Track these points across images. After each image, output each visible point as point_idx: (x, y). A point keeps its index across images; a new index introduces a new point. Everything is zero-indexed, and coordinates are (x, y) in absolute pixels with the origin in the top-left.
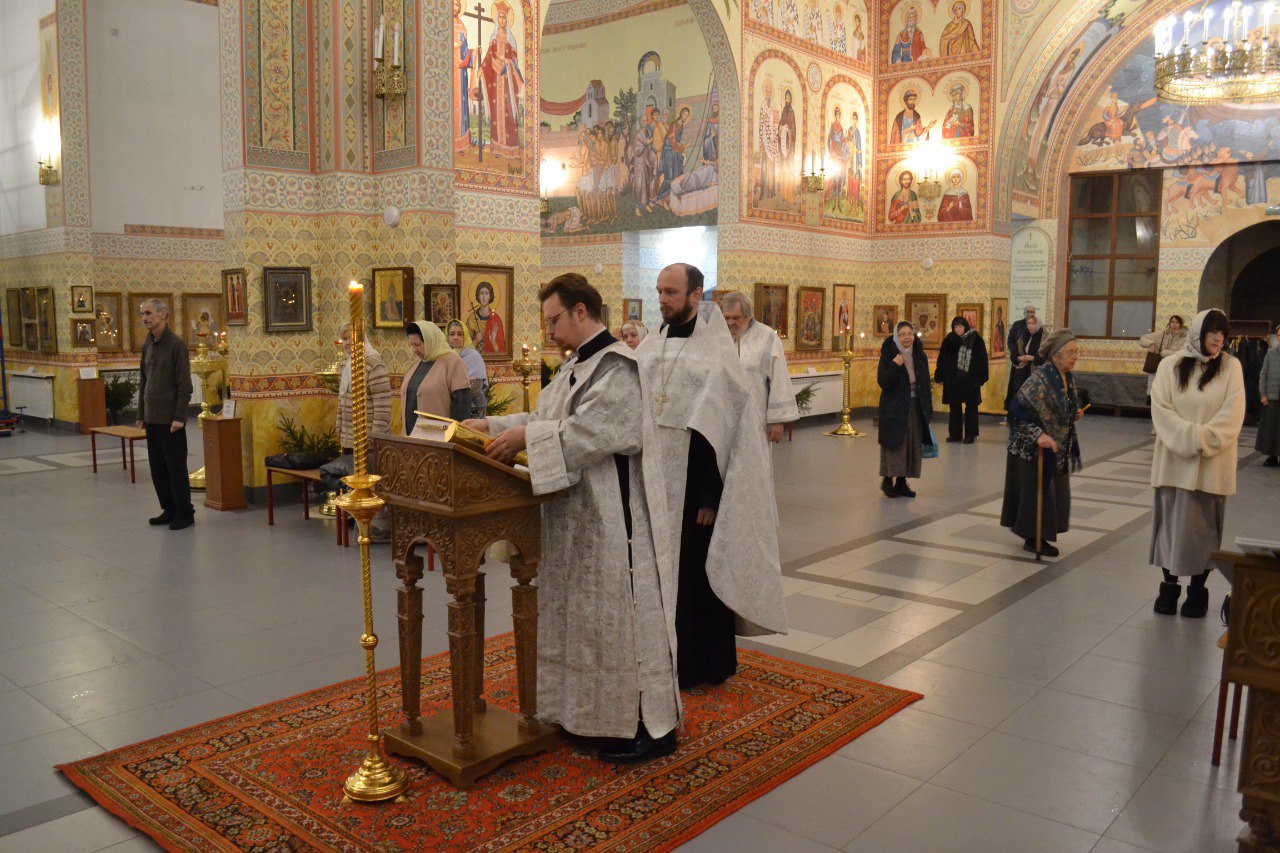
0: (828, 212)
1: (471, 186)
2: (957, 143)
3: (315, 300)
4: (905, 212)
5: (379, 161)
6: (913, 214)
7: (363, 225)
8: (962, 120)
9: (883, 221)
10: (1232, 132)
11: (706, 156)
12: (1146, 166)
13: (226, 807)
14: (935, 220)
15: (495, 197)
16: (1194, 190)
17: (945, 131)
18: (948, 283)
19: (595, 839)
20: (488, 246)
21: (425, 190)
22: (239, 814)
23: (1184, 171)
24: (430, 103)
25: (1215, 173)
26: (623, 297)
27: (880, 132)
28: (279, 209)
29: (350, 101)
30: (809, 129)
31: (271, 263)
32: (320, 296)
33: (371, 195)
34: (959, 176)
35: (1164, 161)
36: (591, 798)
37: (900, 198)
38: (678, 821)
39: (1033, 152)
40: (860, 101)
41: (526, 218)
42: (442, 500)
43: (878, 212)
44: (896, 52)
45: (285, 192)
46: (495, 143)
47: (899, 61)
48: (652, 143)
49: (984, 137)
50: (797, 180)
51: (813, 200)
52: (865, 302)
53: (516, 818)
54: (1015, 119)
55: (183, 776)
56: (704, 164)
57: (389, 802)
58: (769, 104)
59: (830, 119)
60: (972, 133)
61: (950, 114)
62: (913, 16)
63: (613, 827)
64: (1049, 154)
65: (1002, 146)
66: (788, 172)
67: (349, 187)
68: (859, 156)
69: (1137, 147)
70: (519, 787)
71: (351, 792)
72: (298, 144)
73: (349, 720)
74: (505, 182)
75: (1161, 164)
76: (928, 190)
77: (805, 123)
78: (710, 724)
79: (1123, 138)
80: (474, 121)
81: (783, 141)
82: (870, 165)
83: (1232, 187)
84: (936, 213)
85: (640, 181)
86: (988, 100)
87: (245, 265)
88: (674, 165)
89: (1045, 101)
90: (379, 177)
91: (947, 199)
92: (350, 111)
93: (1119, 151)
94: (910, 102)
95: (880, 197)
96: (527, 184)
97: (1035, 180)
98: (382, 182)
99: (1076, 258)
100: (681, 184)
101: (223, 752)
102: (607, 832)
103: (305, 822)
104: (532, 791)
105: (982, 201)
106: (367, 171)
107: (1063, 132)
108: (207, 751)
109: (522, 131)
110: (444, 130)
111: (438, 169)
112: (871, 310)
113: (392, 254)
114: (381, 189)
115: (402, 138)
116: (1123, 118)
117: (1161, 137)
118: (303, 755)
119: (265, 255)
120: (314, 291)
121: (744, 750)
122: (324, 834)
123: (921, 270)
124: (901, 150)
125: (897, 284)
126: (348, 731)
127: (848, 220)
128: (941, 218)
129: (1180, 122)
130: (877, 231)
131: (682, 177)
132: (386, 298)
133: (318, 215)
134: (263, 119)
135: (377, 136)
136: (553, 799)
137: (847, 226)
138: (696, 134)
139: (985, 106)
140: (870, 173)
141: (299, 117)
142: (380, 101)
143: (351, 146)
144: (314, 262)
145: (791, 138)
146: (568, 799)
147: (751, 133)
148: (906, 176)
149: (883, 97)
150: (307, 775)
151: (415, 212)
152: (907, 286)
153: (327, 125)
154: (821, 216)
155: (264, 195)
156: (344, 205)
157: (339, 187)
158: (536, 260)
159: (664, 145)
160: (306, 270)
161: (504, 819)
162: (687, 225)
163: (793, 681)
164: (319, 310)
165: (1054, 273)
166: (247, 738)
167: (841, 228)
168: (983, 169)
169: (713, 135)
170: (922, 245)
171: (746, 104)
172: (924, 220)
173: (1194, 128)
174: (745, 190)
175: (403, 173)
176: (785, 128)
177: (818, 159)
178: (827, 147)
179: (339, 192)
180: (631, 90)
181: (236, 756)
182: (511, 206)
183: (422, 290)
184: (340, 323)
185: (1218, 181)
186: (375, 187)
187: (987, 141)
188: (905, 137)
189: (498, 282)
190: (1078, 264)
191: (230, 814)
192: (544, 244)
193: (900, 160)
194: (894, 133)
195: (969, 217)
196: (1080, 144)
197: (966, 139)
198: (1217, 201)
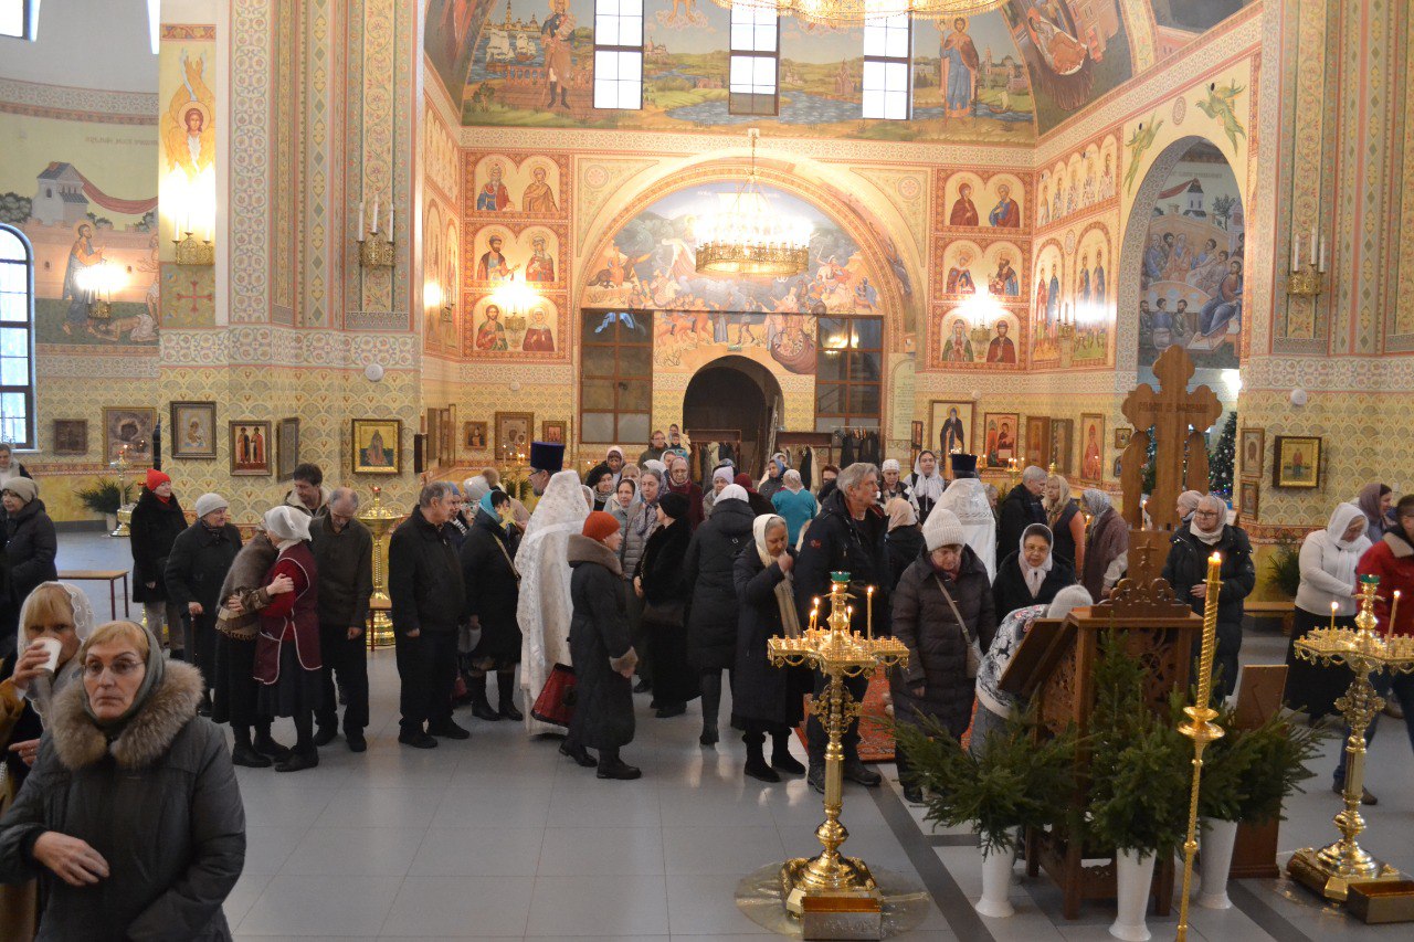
4: (492, 341)
5: (350, 320)
6: (499, 343)
7: (334, 378)
8: (544, 268)
9: (472, 347)
10: (706, 288)
12: (642, 308)
14: (520, 349)
16: (677, 329)
17: (528, 275)
18: (534, 403)
23: (670, 313)
25: (692, 317)
27: (468, 268)
30: (442, 268)
31: (278, 417)
33: (342, 351)
34: (541, 314)
35: (655, 304)
37: (487, 328)
40: (456, 241)
43: (466, 338)
44: (481, 200)
45: (284, 346)
47: (484, 209)
49: (563, 283)
51: (444, 330)
52: (462, 419)
60: (553, 279)
61: (532, 261)
62: (497, 172)
69: (635, 292)
75: (653, 307)
76: (514, 324)
79: (624, 284)
82: (459, 297)
83: (704, 329)
84: (522, 343)
86: (565, 254)
87: (267, 417)
90: (353, 335)
91: (531, 332)
93: (621, 294)
94: (495, 246)
95: (468, 326)
98: (358, 339)
106: (341, 329)
112: (464, 425)
113: (368, 405)
114: (355, 346)
115: (389, 304)
123: (508, 391)
124: (488, 286)
125: (486, 403)
127: (453, 347)
128: (526, 347)
129: (667, 276)
130: (465, 355)
132: (368, 446)
134: (277, 278)
135: (351, 297)
137: (455, 352)
139: (563, 258)
140: (460, 304)
144: (298, 412)
148: (493, 310)
149: (469, 238)
152: (495, 405)
155: (278, 350)
160: (297, 420)
168: (562, 310)
170: (509, 370)
172: (510, 349)
173: (679, 283)
175: (387, 335)
185: (694, 323)
186: (346, 343)
187: (565, 287)
188: (491, 276)
193: (486, 295)
194: (480, 271)
195: (552, 349)
196: (590, 285)
197: (548, 284)
198: (693, 339)
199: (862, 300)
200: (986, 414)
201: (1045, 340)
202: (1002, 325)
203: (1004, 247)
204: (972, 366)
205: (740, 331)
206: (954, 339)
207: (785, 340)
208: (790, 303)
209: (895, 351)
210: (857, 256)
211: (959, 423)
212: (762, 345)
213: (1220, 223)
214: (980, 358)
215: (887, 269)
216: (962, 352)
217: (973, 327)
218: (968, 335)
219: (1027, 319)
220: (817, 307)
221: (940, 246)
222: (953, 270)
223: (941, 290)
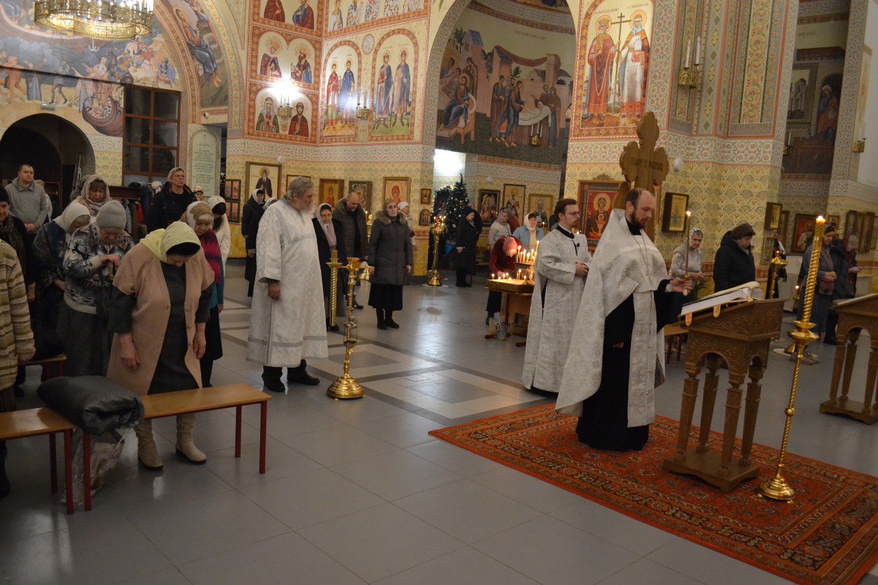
10: (18, 46)
83: (17, 86)
198: (7, 94)
199: (163, 76)
200: (288, 175)
201: (337, 120)
202: (300, 106)
203: (300, 43)
204: (278, 136)
205: (53, 92)
206: (265, 112)
207: (96, 104)
208: (100, 71)
209: (193, 122)
210: (159, 38)
211: (269, 181)
212: (74, 107)
213: (457, 48)
214: (284, 131)
215: (188, 53)
216: (271, 124)
217: (279, 104)
218: (276, 110)
219: (316, 103)
220: (125, 78)
221: (256, 34)
222: (265, 56)
223: (256, 71)
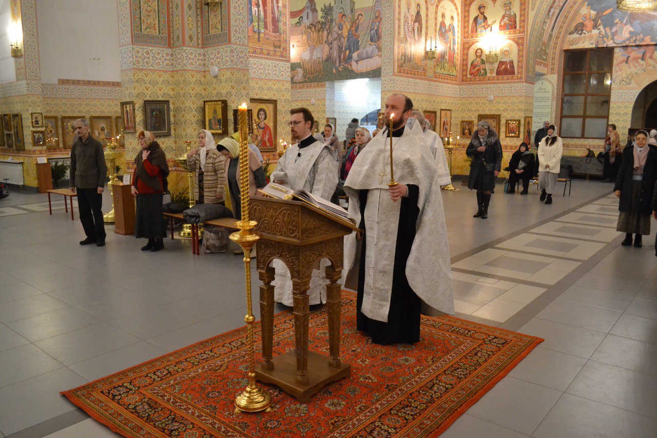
0: (438, 70)
1: (254, 55)
2: (508, 33)
3: (172, 119)
4: (478, 70)
5: (206, 41)
6: (482, 71)
7: (198, 76)
8: (510, 21)
9: (466, 75)
10: (652, 27)
11: (372, 40)
12: (605, 46)
13: (167, 418)
14: (494, 75)
15: (267, 61)
16: (630, 59)
17: (501, 27)
18: (501, 109)
19: (389, 433)
20: (263, 89)
21: (233, 56)
22: (176, 422)
23: (625, 48)
24: (235, 8)
25: (642, 50)
26: (327, 117)
27: (465, 27)
28: (151, 68)
29: (190, 7)
30: (429, 25)
31: (148, 98)
32: (174, 116)
33: (202, 60)
34: (508, 51)
35: (615, 43)
36: (379, 407)
37: (476, 63)
38: (433, 421)
39: (545, 38)
40: (455, 10)
41: (283, 73)
42: (292, 235)
43: (463, 70)
45: (154, 58)
46: (266, 31)
48: (342, 33)
49: (522, 30)
50: (422, 52)
51: (430, 63)
52: (456, 119)
53: (339, 421)
54: (539, 20)
55: (138, 398)
56: (370, 44)
57: (262, 412)
58: (408, 11)
59: (440, 19)
60: (516, 28)
61: (503, 17)
63: (397, 425)
64: (554, 38)
65: (531, 35)
66: (417, 48)
67: (190, 55)
68: (454, 40)
69: (601, 36)
70: (335, 401)
71: (239, 406)
72: (161, 31)
73: (226, 360)
74: (272, 53)
75: (614, 45)
76: (491, 58)
77: (427, 21)
78: (432, 359)
79: (593, 30)
80: (255, 19)
81: (416, 32)
82: (460, 45)
83: (651, 57)
84: (495, 71)
85: (335, 54)
86: (524, 10)
87: (134, 99)
88: (354, 45)
89: (552, 10)
90: (206, 50)
91: (501, 63)
92: (190, 13)
93: (591, 38)
94: (482, 11)
95: (465, 62)
96: (283, 54)
97: (546, 54)
98: (209, 52)
99: (566, 95)
100: (358, 56)
101: (157, 381)
102: (395, 429)
103: (216, 426)
104: (344, 403)
105: (520, 64)
106: (200, 46)
107: (561, 27)
108: (148, 381)
109: (281, 25)
110: (243, 23)
111: (239, 45)
112: (459, 123)
113: (214, 93)
114: (207, 56)
115: (220, 28)
116: (594, 20)
117: (614, 30)
118: (205, 382)
119: (144, 94)
120: (172, 113)
121: (457, 375)
122: (229, 434)
123: (486, 101)
124: (477, 37)
125: (474, 109)
126: (227, 367)
127: (448, 75)
128: (498, 73)
129: (624, 22)
130: (463, 81)
131: (358, 52)
132: (211, 117)
133: (173, 71)
134: (142, 17)
135: (205, 27)
136: (357, 408)
137: (448, 78)
138: (366, 28)
139: (523, 12)
140: (459, 49)
141: (161, 16)
142: (207, 6)
143: (191, 32)
144: (171, 98)
145: (420, 30)
146: (366, 407)
147: (399, 27)
148: (479, 51)
149: (467, 8)
150: (210, 395)
151: (228, 69)
152: (479, 110)
153: (177, 20)
154: (435, 72)
155: (143, 60)
156: (187, 65)
157: (184, 55)
158: (288, 96)
159: (349, 34)
160: (167, 102)
161: (333, 421)
162: (361, 77)
163: (469, 331)
164: (174, 124)
165: (554, 104)
166: (169, 372)
167: (444, 79)
168: (521, 47)
169: (376, 28)
170: (487, 88)
171: (397, 11)
172: (488, 75)
173: (632, 26)
174: (396, 58)
175: (220, 47)
176: (417, 24)
177: (433, 42)
178: (438, 35)
179: (185, 58)
180: (330, 4)
181: (166, 384)
182: (275, 66)
183: (232, 112)
184: (186, 131)
185: (644, 54)
186: (204, 55)
188: (479, 30)
189: (269, 108)
190: (566, 99)
191: (170, 421)
192: (292, 87)
193: (476, 42)
194: (472, 28)
195: (513, 73)
196: (570, 34)
197: (512, 31)
198: (643, 65)
